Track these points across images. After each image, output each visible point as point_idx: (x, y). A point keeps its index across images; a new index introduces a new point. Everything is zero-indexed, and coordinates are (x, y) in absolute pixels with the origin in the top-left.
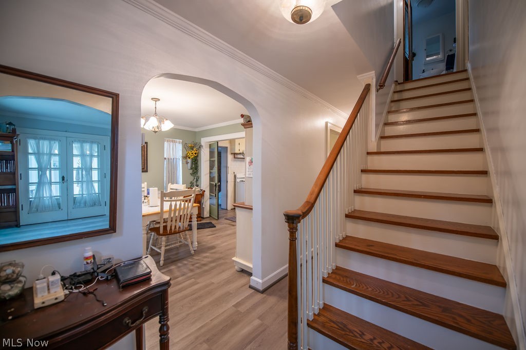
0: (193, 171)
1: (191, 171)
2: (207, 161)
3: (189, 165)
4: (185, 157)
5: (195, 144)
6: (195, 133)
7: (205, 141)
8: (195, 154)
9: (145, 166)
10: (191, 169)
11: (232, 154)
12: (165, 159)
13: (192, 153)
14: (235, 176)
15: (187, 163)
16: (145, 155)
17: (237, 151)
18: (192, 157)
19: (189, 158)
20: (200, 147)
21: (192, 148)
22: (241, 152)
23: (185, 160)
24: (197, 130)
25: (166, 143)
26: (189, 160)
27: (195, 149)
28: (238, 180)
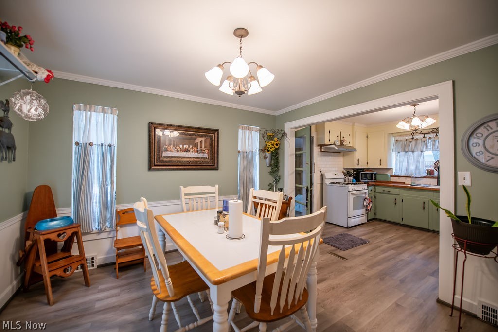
0: (272, 168)
1: (270, 169)
2: (293, 154)
3: (268, 160)
4: (263, 150)
5: (275, 133)
6: (274, 118)
7: (289, 127)
8: (277, 145)
9: (216, 162)
10: (270, 165)
11: (318, 145)
12: (239, 152)
13: (272, 145)
14: (322, 176)
15: (265, 158)
16: (216, 147)
17: (327, 142)
18: (272, 149)
19: (268, 151)
20: (284, 135)
21: (271, 138)
22: (332, 142)
23: (262, 155)
24: (277, 113)
25: (240, 131)
26: (268, 154)
27: (275, 139)
28: (327, 182)
